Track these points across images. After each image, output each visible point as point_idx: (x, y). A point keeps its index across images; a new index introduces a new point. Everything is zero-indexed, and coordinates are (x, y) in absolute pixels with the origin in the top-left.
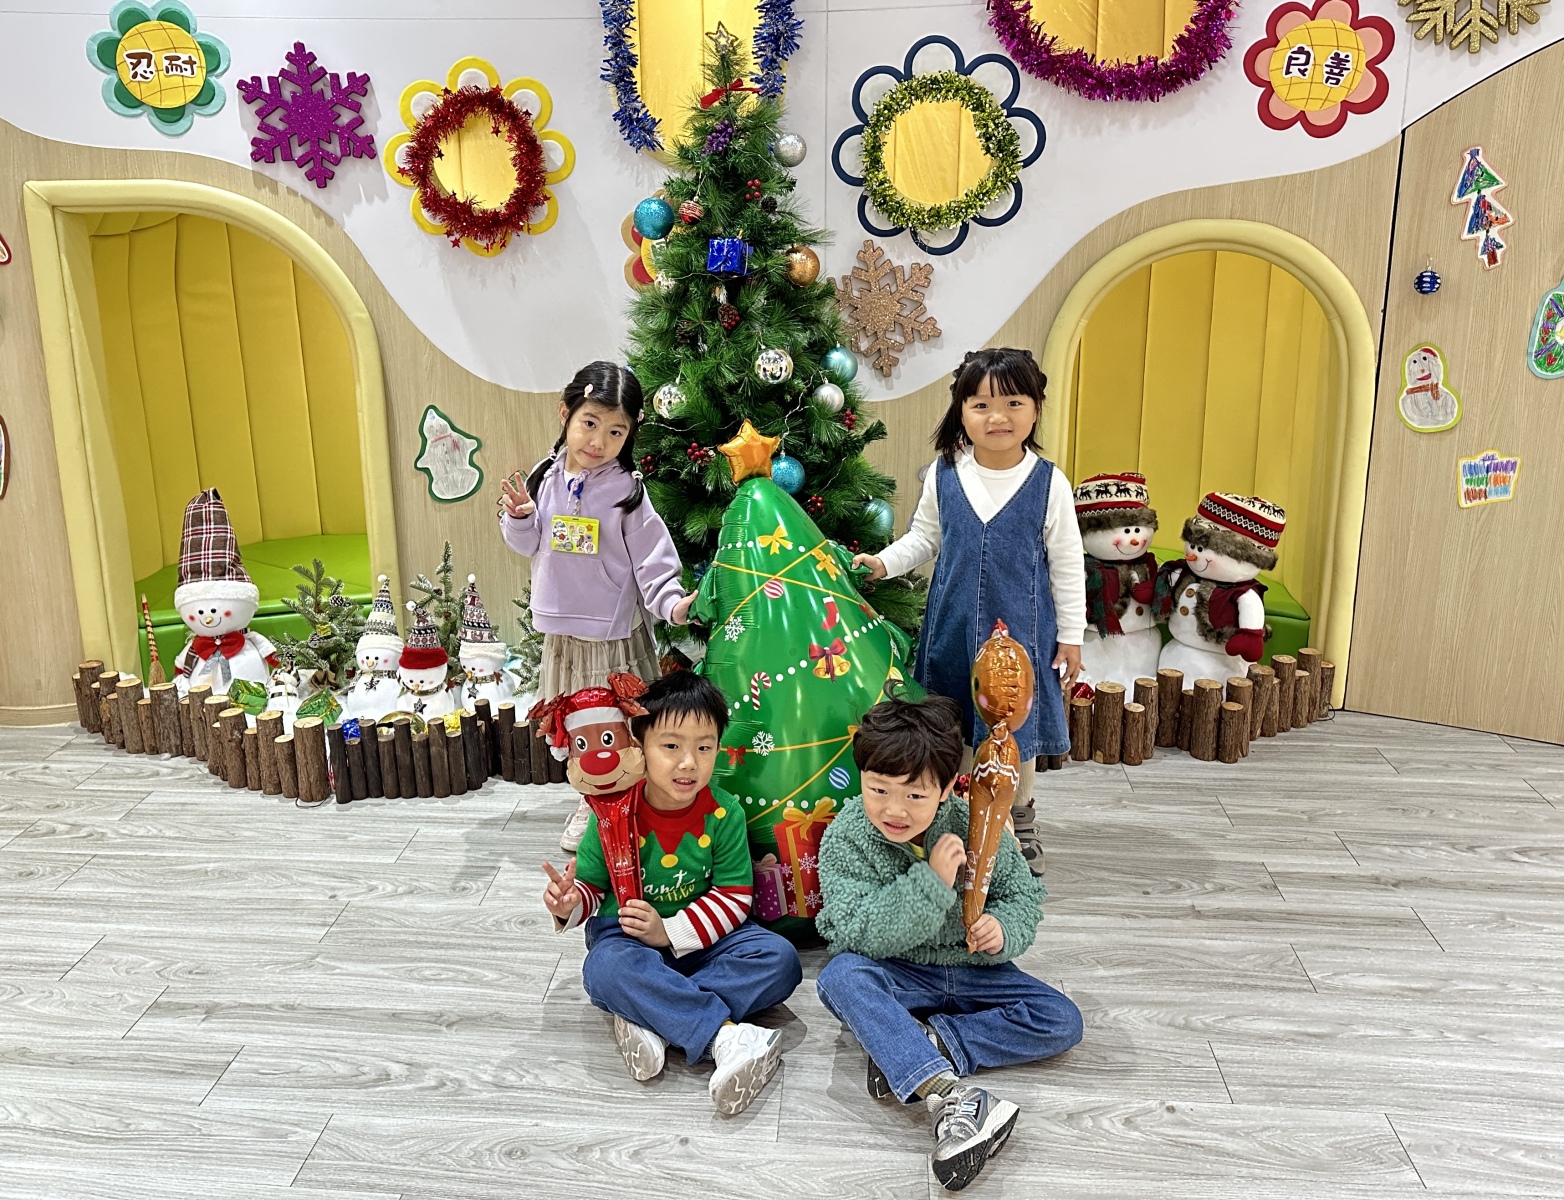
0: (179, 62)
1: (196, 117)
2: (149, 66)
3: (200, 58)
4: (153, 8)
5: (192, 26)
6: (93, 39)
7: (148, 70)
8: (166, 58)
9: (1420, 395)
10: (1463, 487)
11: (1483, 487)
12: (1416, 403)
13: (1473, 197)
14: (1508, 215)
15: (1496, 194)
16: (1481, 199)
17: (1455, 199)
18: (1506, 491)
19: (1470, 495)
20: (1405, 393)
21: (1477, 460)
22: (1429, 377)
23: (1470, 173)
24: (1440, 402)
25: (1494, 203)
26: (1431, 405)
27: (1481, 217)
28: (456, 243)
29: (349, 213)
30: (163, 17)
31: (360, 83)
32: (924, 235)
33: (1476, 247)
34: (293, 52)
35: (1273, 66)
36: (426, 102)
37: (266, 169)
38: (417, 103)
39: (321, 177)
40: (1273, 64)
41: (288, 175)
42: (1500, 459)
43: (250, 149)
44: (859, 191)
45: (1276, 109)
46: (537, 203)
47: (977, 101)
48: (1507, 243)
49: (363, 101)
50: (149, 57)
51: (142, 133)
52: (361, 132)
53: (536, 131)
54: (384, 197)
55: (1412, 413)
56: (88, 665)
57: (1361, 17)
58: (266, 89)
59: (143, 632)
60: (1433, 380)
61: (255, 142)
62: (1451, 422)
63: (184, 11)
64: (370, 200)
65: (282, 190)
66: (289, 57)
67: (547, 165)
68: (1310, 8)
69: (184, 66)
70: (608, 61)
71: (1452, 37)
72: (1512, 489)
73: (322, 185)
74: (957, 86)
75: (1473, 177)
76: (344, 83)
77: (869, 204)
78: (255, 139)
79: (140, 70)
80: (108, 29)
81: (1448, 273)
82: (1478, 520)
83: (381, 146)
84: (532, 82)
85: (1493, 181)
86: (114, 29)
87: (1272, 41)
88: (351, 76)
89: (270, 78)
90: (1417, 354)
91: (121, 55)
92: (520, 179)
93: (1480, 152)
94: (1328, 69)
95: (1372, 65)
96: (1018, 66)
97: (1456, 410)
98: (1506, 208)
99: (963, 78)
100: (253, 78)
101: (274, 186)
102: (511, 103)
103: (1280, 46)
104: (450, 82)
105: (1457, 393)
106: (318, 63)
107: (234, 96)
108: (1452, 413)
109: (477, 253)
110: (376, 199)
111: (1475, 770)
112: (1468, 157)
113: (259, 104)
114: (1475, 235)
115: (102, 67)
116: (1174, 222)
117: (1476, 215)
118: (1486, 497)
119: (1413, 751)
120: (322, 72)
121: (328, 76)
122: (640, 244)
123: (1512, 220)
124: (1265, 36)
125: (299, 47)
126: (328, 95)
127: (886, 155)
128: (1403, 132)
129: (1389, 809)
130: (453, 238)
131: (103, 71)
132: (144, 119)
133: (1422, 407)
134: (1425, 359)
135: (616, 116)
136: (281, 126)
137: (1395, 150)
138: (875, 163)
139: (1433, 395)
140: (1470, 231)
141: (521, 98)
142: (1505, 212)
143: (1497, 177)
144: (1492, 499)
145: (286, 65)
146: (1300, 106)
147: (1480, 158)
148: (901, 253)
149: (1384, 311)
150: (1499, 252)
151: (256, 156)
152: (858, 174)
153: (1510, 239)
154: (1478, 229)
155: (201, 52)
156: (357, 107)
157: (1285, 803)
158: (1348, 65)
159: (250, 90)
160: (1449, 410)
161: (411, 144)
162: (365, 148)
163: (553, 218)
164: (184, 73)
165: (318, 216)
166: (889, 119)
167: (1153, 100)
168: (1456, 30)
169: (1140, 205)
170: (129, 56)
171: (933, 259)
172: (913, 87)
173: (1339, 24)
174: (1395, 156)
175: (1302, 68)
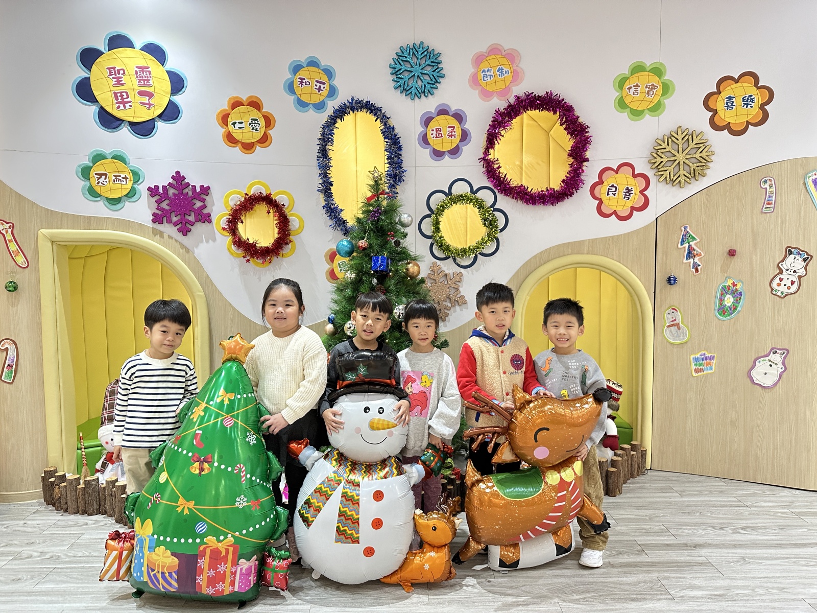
0: (120, 178)
1: (127, 203)
2: (105, 179)
3: (130, 176)
4: (109, 154)
5: (128, 162)
6: (79, 166)
7: (105, 181)
8: (114, 176)
9: (672, 328)
10: (694, 367)
11: (701, 367)
12: (671, 331)
13: (687, 245)
14: (702, 253)
15: (696, 244)
16: (690, 246)
17: (680, 246)
18: (711, 369)
19: (697, 371)
20: (666, 327)
21: (698, 356)
22: (675, 320)
23: (684, 235)
24: (681, 330)
25: (695, 248)
26: (677, 332)
27: (691, 254)
28: (248, 261)
29: (197, 247)
30: (114, 158)
31: (205, 190)
32: (458, 260)
33: (690, 266)
34: (175, 175)
35: (602, 192)
36: (236, 199)
37: (157, 226)
38: (231, 200)
39: (185, 231)
40: (602, 191)
41: (169, 229)
42: (708, 355)
43: (152, 217)
44: (430, 241)
45: (604, 209)
46: (287, 244)
47: (480, 205)
48: (702, 264)
49: (207, 198)
50: (106, 175)
51: (100, 209)
52: (205, 211)
53: (287, 212)
54: (214, 240)
55: (669, 335)
56: (49, 469)
57: (636, 173)
58: (161, 191)
59: (79, 451)
60: (677, 321)
61: (154, 214)
62: (686, 339)
63: (124, 156)
64: (207, 242)
65: (166, 236)
66: (173, 177)
67: (291, 227)
68: (615, 169)
69: (122, 180)
70: (320, 184)
71: (673, 181)
72: (713, 368)
73: (185, 234)
74: (471, 197)
75: (686, 238)
76: (198, 190)
77: (434, 247)
78: (154, 213)
79: (101, 180)
80: (87, 162)
81: (680, 277)
82: (701, 381)
83: (214, 218)
84: (286, 192)
85: (694, 239)
86: (89, 161)
87: (601, 182)
88: (202, 187)
89: (163, 186)
90: (670, 311)
91: (92, 173)
92: (279, 233)
93: (688, 227)
94: (624, 194)
95: (642, 192)
96: (496, 191)
97: (688, 334)
98: (700, 250)
99: (474, 196)
100: (155, 186)
101: (162, 234)
102: (275, 200)
103: (604, 184)
104: (248, 191)
105: (687, 327)
106: (186, 181)
107: (145, 194)
108: (686, 335)
109: (257, 266)
110: (210, 241)
111: (713, 494)
112: (684, 229)
113: (157, 197)
114: (689, 261)
115: (82, 179)
116: (564, 256)
117: (689, 253)
118: (703, 372)
119: (684, 486)
120: (188, 184)
121: (191, 186)
122: (333, 263)
123: (703, 255)
124: (598, 180)
125: (178, 173)
126: (190, 193)
127: (441, 226)
128: (656, 219)
129: (682, 513)
130: (246, 259)
131: (83, 180)
132: (101, 203)
133: (674, 333)
134: (673, 312)
135: (324, 207)
136: (167, 208)
137: (654, 226)
138: (437, 229)
139: (678, 328)
140: (687, 259)
141: (280, 198)
142: (700, 251)
143: (696, 237)
144: (706, 372)
145: (171, 181)
146: (614, 208)
147: (688, 230)
148: (449, 267)
149: (655, 292)
150: (699, 268)
151: (154, 221)
152: (429, 233)
153: (703, 262)
154: (690, 258)
155: (131, 174)
156: (203, 201)
157: (637, 512)
158: (632, 192)
159: (153, 191)
160: (685, 334)
161: (228, 217)
162: (207, 219)
163: (293, 250)
164: (122, 183)
165: (182, 249)
166: (443, 211)
167: (553, 205)
168: (674, 179)
169: (550, 249)
170: (96, 174)
171: (462, 270)
172: (453, 199)
173: (627, 176)
174: (654, 228)
175: (614, 193)
